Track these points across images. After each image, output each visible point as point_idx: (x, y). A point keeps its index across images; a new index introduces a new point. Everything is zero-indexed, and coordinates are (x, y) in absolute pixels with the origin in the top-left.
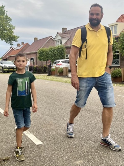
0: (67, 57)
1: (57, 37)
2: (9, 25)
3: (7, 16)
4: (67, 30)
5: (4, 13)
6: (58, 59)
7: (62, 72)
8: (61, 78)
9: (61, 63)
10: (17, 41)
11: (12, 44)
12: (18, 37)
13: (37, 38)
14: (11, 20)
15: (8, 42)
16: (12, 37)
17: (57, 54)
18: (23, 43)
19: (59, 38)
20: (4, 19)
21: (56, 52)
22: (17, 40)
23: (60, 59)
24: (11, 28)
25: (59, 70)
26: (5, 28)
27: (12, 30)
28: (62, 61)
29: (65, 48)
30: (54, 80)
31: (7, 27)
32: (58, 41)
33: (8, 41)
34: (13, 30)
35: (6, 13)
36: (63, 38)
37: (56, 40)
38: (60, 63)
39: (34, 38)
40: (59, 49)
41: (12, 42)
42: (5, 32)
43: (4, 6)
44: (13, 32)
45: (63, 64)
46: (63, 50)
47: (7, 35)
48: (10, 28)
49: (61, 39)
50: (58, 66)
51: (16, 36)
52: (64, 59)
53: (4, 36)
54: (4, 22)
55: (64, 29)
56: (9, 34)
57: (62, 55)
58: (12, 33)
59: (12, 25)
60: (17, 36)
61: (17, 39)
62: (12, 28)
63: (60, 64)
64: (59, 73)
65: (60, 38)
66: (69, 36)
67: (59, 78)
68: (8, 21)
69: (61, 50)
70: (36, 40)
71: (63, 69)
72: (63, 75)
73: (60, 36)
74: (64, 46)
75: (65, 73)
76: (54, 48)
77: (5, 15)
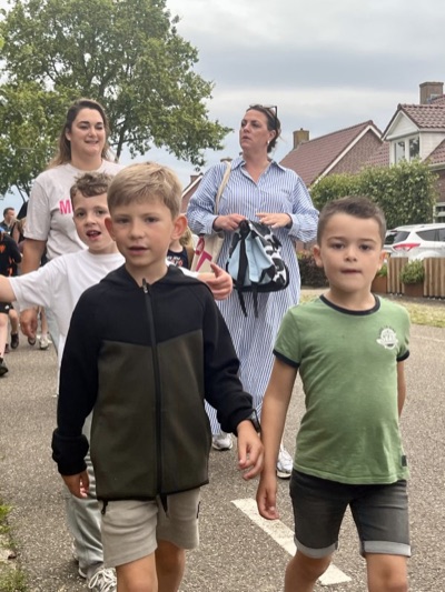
0: (442, 214)
1: (396, 125)
2: (188, 79)
3: (177, 41)
5: (165, 26)
6: (403, 223)
7: (421, 280)
8: (416, 305)
9: (418, 240)
10: (220, 148)
11: (200, 160)
12: (226, 130)
13: (307, 133)
14: (194, 56)
15: (183, 153)
16: (198, 129)
17: (394, 201)
19: (407, 127)
20: (167, 53)
21: (391, 194)
22: (221, 143)
23: (411, 222)
24: (194, 92)
25: (406, 270)
26: (170, 90)
27: (198, 100)
28: (419, 233)
29: (434, 173)
31: (180, 85)
32: (402, 145)
33: (182, 148)
34: (203, 100)
35: (172, 25)
36: (424, 129)
37: (391, 140)
38: (409, 241)
39: (295, 133)
40: (406, 176)
41: (201, 151)
42: (170, 108)
44: (203, 106)
45: (425, 243)
46: (423, 184)
47: (180, 121)
48: (189, 90)
49: (418, 133)
50: (399, 254)
51: (218, 127)
52: (431, 222)
53: (168, 128)
54: (164, 66)
55: (429, 89)
56: (186, 117)
57: (421, 206)
58: (198, 111)
59: (198, 78)
60: (223, 125)
61: (221, 138)
62: (198, 91)
63: (412, 246)
64: (407, 285)
65: (412, 128)
67: (406, 304)
68: (184, 63)
69: (416, 182)
70: (304, 141)
71: (423, 268)
72: (425, 294)
73: (413, 120)
74: (430, 165)
75: (433, 284)
76: (383, 172)
77: (169, 36)
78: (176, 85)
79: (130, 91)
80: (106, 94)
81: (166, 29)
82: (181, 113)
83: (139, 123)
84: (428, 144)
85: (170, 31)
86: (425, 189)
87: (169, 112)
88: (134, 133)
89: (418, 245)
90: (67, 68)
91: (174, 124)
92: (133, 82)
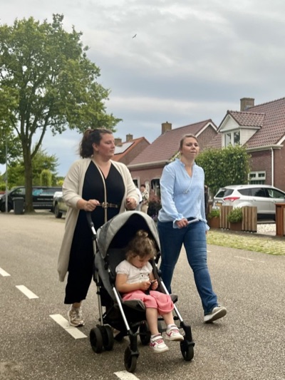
0: (253, 179)
1: (226, 123)
2: (93, 86)
3: (87, 62)
4: (255, 105)
5: (78, 52)
6: (230, 184)
7: (240, 220)
8: (237, 236)
9: (238, 195)
12: (118, 120)
13: (170, 125)
14: (97, 72)
16: (99, 118)
17: (225, 170)
18: (129, 137)
19: (232, 125)
20: (80, 69)
21: (222, 165)
22: (115, 128)
23: (235, 183)
24: (97, 95)
25: (231, 214)
26: (81, 93)
27: (99, 100)
28: (239, 191)
29: (249, 154)
30: (218, 241)
31: (87, 90)
32: (229, 135)
34: (103, 101)
35: (83, 52)
36: (243, 126)
37: (223, 132)
38: (233, 195)
39: (163, 125)
40: (232, 155)
42: (80, 104)
43: (78, 32)
44: (102, 104)
45: (243, 197)
46: (242, 160)
47: (87, 113)
48: (94, 93)
49: (239, 128)
50: (227, 204)
51: (112, 118)
52: (246, 184)
53: (78, 117)
55: (246, 102)
56: (91, 111)
57: (240, 174)
58: (99, 107)
59: (100, 86)
60: (116, 117)
61: (114, 125)
62: (100, 95)
63: (235, 199)
64: (231, 223)
65: (235, 126)
66: (260, 120)
67: (231, 235)
68: (91, 76)
69: (238, 159)
70: (168, 130)
71: (241, 213)
72: (243, 229)
73: (236, 121)
74: (246, 149)
75: (248, 223)
76: (217, 152)
77: (81, 58)
78: (85, 90)
79: (54, 92)
80: (37, 93)
81: (79, 54)
82: (88, 108)
83: (59, 113)
84: (245, 136)
85: (82, 55)
86: (243, 163)
87: (79, 107)
88: (55, 119)
89: (238, 198)
90: (10, 75)
91: (83, 115)
92: (56, 86)
